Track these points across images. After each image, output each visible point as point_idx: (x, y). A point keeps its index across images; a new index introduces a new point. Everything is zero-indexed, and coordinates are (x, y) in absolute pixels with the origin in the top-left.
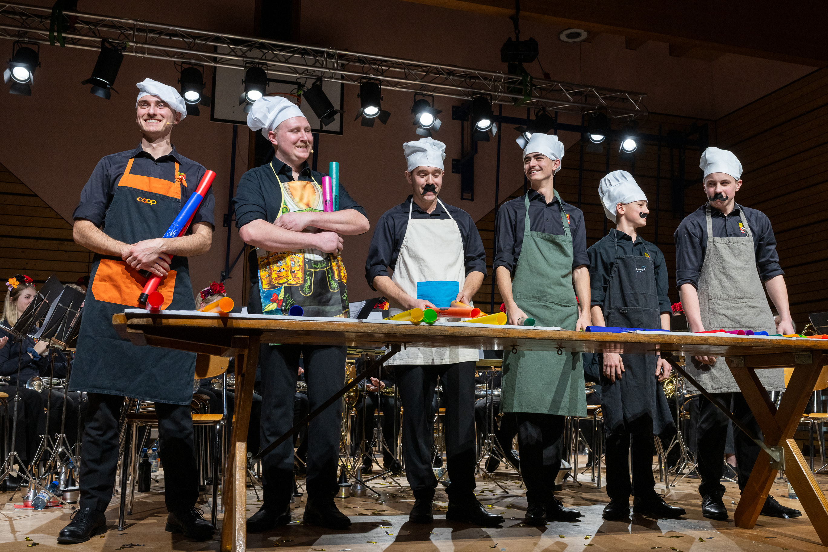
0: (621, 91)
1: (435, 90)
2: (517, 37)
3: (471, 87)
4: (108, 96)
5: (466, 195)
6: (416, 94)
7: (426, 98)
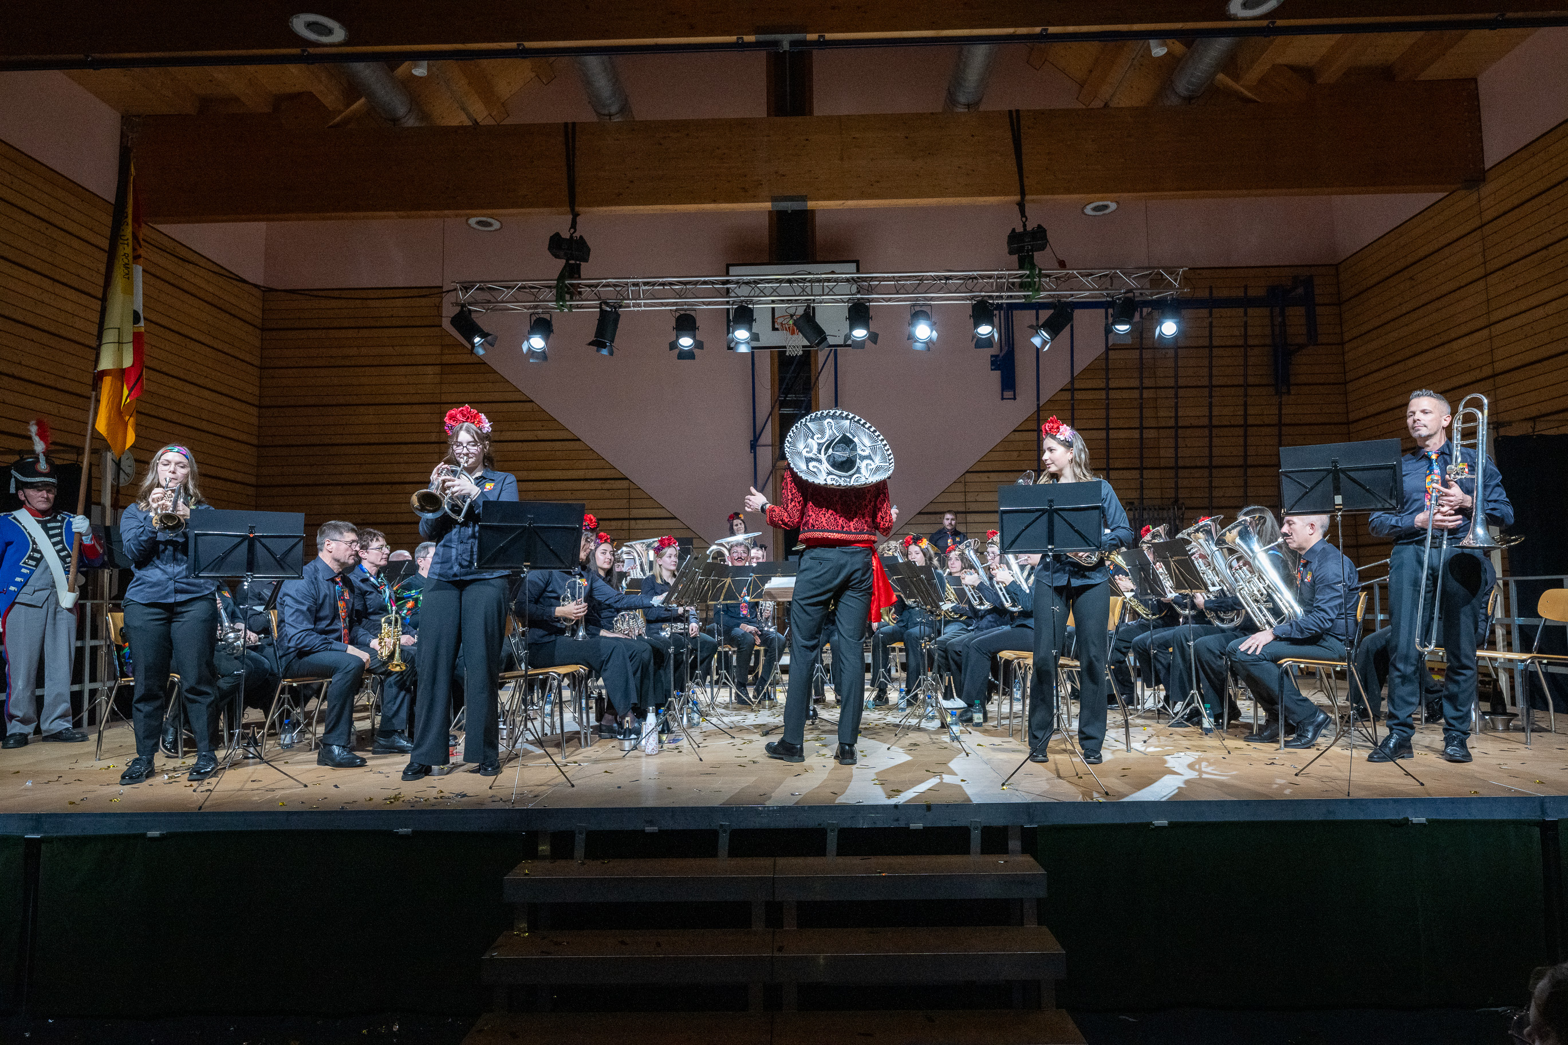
0: (1155, 268)
1: (932, 299)
2: (1025, 226)
3: (971, 291)
4: (611, 353)
5: (1008, 394)
6: (914, 305)
7: (924, 309)
